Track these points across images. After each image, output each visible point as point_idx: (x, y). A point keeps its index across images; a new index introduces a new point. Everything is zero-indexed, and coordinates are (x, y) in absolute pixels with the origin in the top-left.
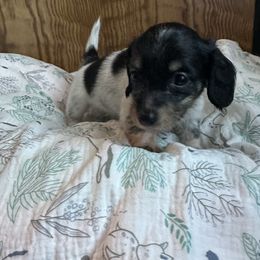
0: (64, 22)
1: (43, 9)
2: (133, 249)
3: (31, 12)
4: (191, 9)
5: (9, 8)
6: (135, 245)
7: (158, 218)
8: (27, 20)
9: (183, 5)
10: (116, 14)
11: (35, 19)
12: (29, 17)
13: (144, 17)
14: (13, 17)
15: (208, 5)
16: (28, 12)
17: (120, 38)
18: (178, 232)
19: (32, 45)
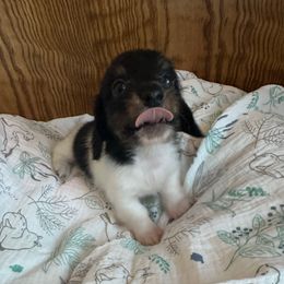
4: (218, 22)
9: (205, 14)
15: (242, 13)
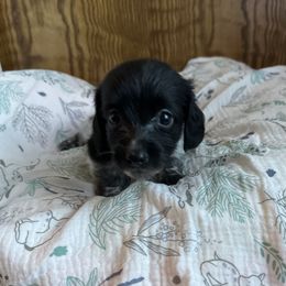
0: (103, 33)
1: (79, 16)
2: (235, 279)
3: (64, 19)
5: (37, 13)
6: (237, 276)
7: (253, 248)
8: (59, 29)
10: (165, 27)
11: (68, 27)
12: (61, 23)
13: (198, 32)
14: (41, 23)
16: (60, 17)
17: (169, 55)
18: (274, 263)
19: (62, 58)
